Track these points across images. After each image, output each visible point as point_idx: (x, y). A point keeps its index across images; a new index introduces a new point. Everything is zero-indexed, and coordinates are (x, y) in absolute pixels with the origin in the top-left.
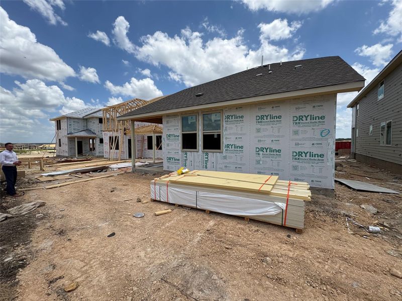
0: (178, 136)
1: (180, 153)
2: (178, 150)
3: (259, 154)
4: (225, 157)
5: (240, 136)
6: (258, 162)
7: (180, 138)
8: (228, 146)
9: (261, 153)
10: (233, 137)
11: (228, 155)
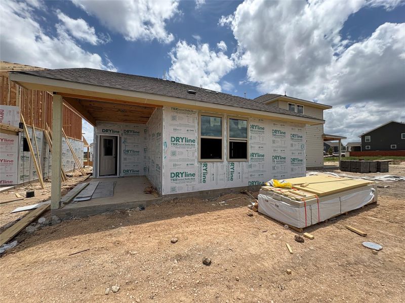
0: (194, 141)
1: (196, 164)
2: (194, 160)
3: (274, 161)
4: (250, 166)
5: (262, 146)
6: (274, 168)
7: (196, 144)
8: (252, 155)
9: (275, 160)
10: (257, 146)
11: (253, 163)
